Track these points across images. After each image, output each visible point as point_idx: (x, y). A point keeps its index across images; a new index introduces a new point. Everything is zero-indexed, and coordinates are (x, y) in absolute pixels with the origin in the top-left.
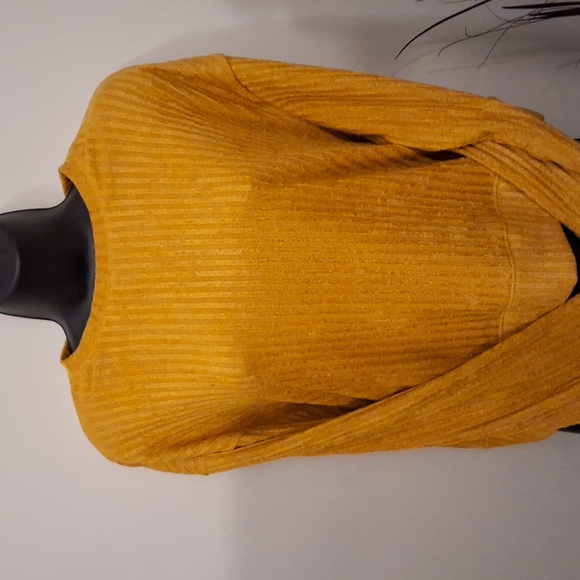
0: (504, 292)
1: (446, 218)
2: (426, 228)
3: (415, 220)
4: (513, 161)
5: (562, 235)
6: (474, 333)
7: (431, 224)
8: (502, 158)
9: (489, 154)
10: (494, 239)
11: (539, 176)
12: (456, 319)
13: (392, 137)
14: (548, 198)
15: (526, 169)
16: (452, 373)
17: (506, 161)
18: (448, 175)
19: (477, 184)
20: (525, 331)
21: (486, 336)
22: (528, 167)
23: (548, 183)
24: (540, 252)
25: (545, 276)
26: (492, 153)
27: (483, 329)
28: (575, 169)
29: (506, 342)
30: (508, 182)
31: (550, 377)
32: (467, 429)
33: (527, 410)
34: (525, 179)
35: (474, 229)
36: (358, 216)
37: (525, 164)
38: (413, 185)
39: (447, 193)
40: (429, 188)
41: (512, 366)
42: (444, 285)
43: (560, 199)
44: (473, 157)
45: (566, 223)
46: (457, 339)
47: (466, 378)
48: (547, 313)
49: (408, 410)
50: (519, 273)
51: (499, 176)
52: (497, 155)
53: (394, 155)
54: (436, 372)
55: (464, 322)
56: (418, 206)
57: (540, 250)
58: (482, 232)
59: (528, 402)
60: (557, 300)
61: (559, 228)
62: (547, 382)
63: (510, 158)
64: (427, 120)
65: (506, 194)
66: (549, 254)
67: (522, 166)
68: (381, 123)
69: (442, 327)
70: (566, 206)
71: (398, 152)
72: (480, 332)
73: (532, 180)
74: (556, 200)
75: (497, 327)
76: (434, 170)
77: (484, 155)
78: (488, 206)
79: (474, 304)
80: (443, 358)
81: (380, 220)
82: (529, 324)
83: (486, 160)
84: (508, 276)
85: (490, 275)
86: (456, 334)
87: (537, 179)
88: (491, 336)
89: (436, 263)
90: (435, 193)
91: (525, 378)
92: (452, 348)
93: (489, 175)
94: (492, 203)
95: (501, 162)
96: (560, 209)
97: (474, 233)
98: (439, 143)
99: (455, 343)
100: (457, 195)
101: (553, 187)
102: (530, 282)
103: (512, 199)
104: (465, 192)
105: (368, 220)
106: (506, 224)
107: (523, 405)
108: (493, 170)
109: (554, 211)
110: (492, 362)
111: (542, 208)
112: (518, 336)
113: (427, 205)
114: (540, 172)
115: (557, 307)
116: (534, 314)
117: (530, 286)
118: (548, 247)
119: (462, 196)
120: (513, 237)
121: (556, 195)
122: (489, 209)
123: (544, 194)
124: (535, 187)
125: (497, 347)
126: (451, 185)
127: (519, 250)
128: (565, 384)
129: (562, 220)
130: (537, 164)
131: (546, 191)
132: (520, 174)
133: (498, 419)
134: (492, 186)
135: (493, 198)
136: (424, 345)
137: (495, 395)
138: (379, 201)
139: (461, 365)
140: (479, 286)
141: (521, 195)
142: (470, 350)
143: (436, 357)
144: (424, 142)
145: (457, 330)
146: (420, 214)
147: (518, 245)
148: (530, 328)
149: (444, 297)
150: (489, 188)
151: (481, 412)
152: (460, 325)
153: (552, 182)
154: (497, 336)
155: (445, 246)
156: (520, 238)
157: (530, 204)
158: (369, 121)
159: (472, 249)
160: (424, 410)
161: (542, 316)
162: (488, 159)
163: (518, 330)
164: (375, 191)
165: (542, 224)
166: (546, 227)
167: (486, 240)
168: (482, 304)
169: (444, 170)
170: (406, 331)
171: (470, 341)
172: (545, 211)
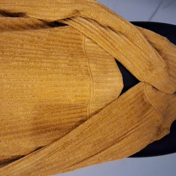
0: (88, 94)
1: (57, 55)
2: (46, 61)
3: (40, 56)
4: (91, 27)
5: (115, 63)
6: (75, 115)
7: (49, 59)
8: (85, 26)
9: (79, 24)
10: (82, 66)
11: (104, 35)
12: (65, 109)
13: (29, 14)
14: (108, 46)
15: (97, 31)
16: (64, 138)
17: (88, 27)
18: (58, 33)
19: (74, 39)
20: (100, 113)
21: (81, 116)
22: (98, 30)
23: (108, 38)
24: (105, 73)
25: (108, 85)
26: (81, 23)
27: (80, 113)
28: (120, 31)
29: (90, 119)
30: (89, 38)
31: (113, 135)
32: (74, 164)
33: (102, 153)
34: (97, 36)
35: (72, 61)
36: (5, 54)
37: (97, 29)
38: (39, 38)
39: (58, 43)
40: (48, 40)
41: (94, 131)
42: (56, 92)
43: (114, 46)
44: (71, 25)
45: (117, 58)
46: (66, 119)
47: (71, 140)
48: (110, 103)
49: (41, 160)
50: (95, 84)
51: (85, 35)
52: (83, 24)
53: (31, 23)
54: (55, 138)
55: (69, 110)
56: (42, 49)
57: (105, 72)
58: (76, 63)
59: (103, 148)
60: (114, 97)
61: (114, 60)
62: (111, 137)
63: (89, 25)
64: (47, 5)
65: (89, 44)
66: (109, 74)
67: (95, 30)
68: (23, 6)
69: (58, 113)
70: (117, 50)
71: (32, 21)
72: (78, 115)
73: (100, 37)
74: (112, 47)
75: (86, 111)
76: (51, 31)
77: (76, 24)
78: (80, 50)
79: (73, 101)
80: (59, 129)
81: (18, 56)
82: (102, 109)
83: (77, 26)
84: (89, 86)
85: (80, 85)
86: (66, 117)
87: (103, 36)
88: (84, 116)
89: (51, 80)
90: (52, 43)
91: (100, 137)
92: (64, 124)
93: (80, 34)
94: (82, 49)
95: (85, 27)
96: (114, 51)
97: (71, 63)
98: (53, 17)
99: (66, 121)
100: (64, 44)
101: (110, 40)
102: (100, 88)
103: (91, 47)
104: (68, 43)
105: (11, 56)
106: (88, 59)
107: (100, 149)
108: (82, 31)
109: (111, 52)
110: (83, 130)
111: (106, 51)
112: (96, 116)
113: (47, 49)
114: (104, 33)
115: (114, 100)
116: (104, 104)
117: (101, 90)
118: (109, 70)
119: (66, 45)
120: (92, 65)
121: (112, 44)
122: (80, 52)
123: (106, 44)
124: (101, 40)
125: (86, 122)
126: (60, 39)
127: (95, 72)
128: (120, 138)
129: (115, 56)
130: (103, 29)
131: (107, 42)
132: (94, 34)
133: (88, 158)
134: (82, 40)
135: (82, 46)
136: (49, 124)
137: (86, 147)
138: (19, 46)
139: (69, 132)
140: (75, 91)
141: (95, 45)
142: (73, 124)
143: (55, 130)
144: (45, 16)
145: (66, 115)
146: (43, 53)
147: (94, 69)
148: (102, 111)
149: (57, 98)
150: (80, 41)
151: (80, 155)
152: (67, 112)
153: (110, 38)
154: (86, 116)
155: (56, 70)
156: (95, 66)
157: (100, 49)
158: (17, 5)
159: (70, 72)
160: (50, 158)
161: (108, 105)
162: (79, 25)
163: (96, 113)
164: (16, 40)
165: (106, 58)
166: (108, 60)
167: (78, 67)
168: (77, 101)
169: (56, 31)
170: (38, 117)
171: (73, 120)
172: (107, 52)
